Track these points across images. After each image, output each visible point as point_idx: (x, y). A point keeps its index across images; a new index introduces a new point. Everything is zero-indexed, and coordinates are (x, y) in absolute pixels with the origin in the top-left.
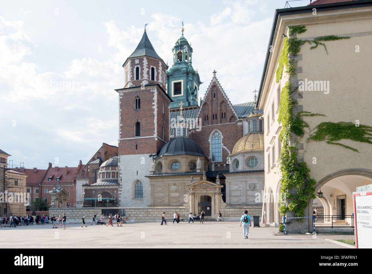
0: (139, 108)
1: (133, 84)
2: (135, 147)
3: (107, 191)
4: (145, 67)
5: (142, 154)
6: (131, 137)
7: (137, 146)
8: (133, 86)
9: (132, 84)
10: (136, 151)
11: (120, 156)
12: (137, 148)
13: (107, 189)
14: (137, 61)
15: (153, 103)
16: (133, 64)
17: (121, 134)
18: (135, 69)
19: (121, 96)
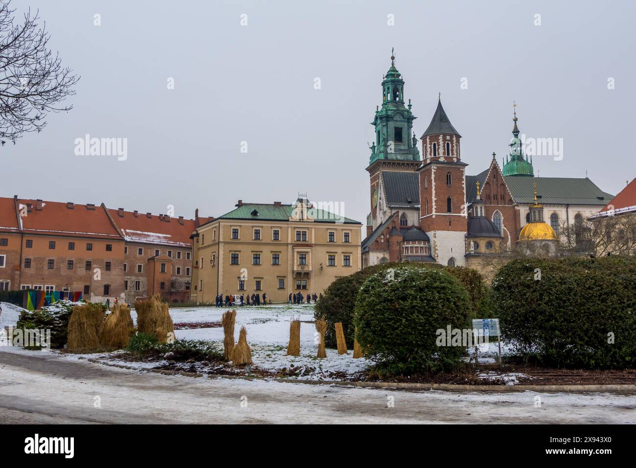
0: (450, 184)
1: (445, 159)
4: (455, 145)
5: (455, 231)
6: (445, 213)
7: (450, 222)
8: (445, 161)
10: (450, 227)
14: (448, 138)
15: (463, 182)
16: (444, 140)
17: (435, 209)
18: (446, 144)
19: (434, 169)
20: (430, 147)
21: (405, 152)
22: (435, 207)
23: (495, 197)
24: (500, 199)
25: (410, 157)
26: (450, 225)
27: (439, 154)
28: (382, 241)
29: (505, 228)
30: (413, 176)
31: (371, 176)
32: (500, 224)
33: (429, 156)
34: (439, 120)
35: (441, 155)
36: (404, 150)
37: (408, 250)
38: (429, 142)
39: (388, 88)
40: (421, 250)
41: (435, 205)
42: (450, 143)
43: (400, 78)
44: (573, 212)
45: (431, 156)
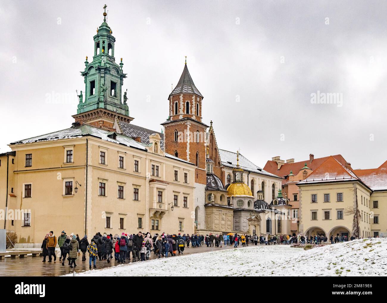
1: (196, 118)
5: (200, 183)
7: (197, 175)
16: (196, 101)
19: (190, 126)
20: (184, 105)
21: (119, 107)
25: (123, 112)
26: (197, 178)
27: (191, 112)
35: (194, 113)
36: (118, 104)
39: (104, 42)
42: (199, 104)
45: (184, 113)
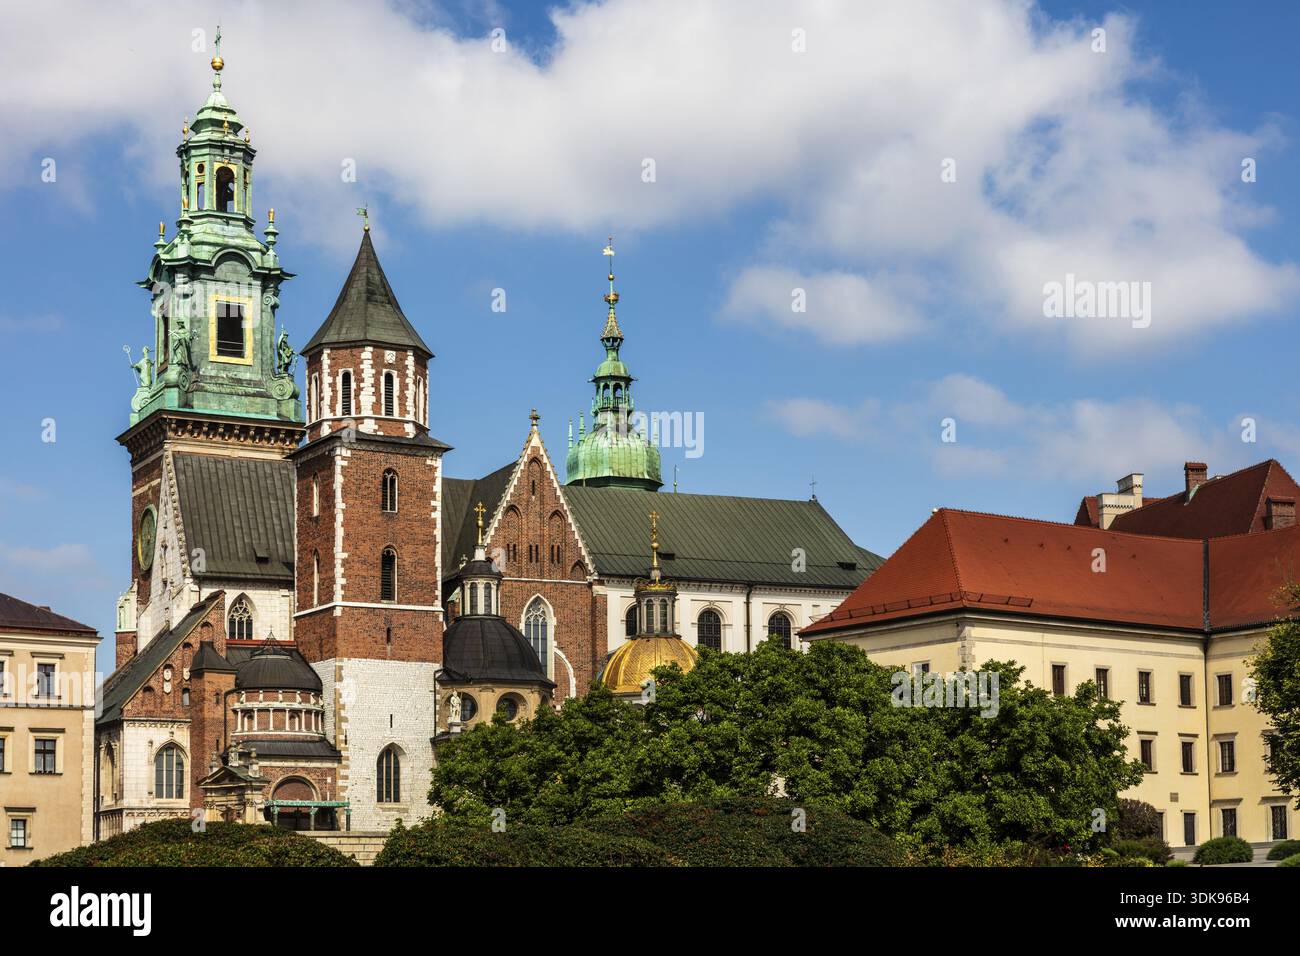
0: (392, 508)
1: (380, 426)
2: (385, 636)
3: (304, 775)
4: (410, 381)
5: (403, 660)
6: (373, 602)
7: (389, 630)
8: (379, 433)
9: (376, 427)
10: (389, 648)
11: (342, 661)
12: (388, 640)
13: (303, 768)
14: (390, 357)
15: (433, 503)
16: (378, 362)
17: (343, 587)
18: (383, 379)
19: (344, 458)
20: (333, 385)
21: (251, 390)
22: (343, 581)
23: (533, 552)
24: (547, 563)
25: (270, 406)
26: (388, 641)
27: (358, 408)
28: (168, 688)
29: (559, 652)
30: (277, 476)
31: (133, 463)
32: (545, 639)
33: (327, 414)
34: (364, 296)
35: (367, 411)
36: (249, 382)
37: (251, 718)
38: (330, 367)
39: (201, 168)
40: (291, 717)
41: (343, 576)
42: (395, 373)
43: (242, 136)
44: (763, 606)
45: (335, 415)
